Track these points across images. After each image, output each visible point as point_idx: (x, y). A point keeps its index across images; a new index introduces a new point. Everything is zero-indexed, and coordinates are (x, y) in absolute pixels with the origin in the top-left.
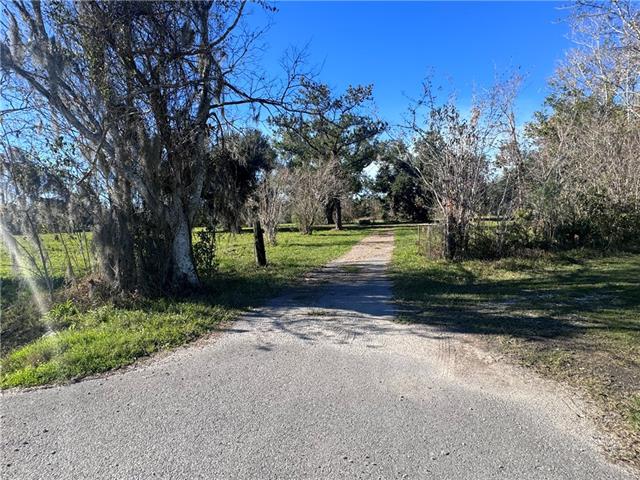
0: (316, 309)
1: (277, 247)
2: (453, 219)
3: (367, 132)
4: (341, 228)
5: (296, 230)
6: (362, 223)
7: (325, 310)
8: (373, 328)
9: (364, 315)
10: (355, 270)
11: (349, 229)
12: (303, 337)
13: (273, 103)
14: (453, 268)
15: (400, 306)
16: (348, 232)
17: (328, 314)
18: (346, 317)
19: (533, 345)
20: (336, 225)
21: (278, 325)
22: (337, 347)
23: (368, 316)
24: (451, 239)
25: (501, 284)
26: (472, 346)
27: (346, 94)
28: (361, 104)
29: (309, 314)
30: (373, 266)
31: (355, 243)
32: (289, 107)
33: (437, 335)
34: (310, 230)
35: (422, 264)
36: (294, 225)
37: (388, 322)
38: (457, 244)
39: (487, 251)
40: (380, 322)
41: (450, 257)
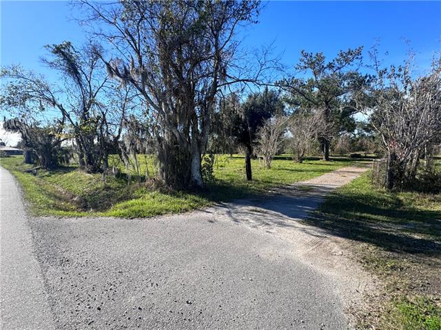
0: (258, 209)
1: (270, 170)
2: (394, 156)
4: (327, 159)
6: (353, 156)
7: (263, 210)
8: (281, 224)
9: (284, 216)
10: (309, 189)
11: (335, 160)
12: (236, 220)
13: (251, 81)
15: (317, 216)
16: (333, 163)
17: (263, 212)
18: (271, 215)
20: (324, 157)
21: (229, 213)
23: (286, 217)
27: (338, 58)
28: (351, 63)
29: (253, 211)
30: (325, 188)
31: (330, 171)
32: (261, 83)
33: (316, 233)
34: (301, 160)
37: (294, 222)
40: (290, 221)
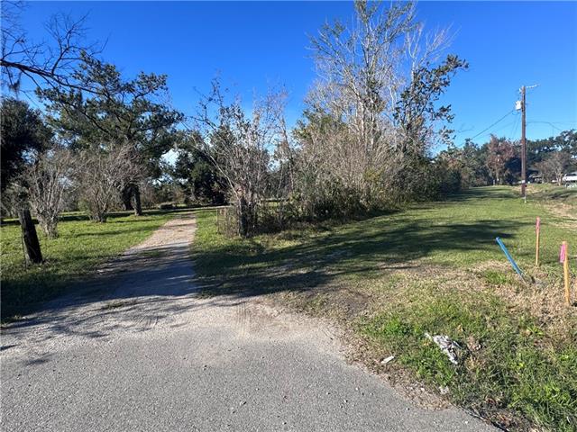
0: (112, 302)
1: (59, 240)
2: (244, 202)
3: (162, 120)
4: (140, 214)
5: (86, 218)
6: (164, 207)
7: (124, 300)
8: (177, 309)
9: (167, 297)
10: (157, 254)
11: (150, 214)
12: (95, 335)
13: (39, 72)
14: (247, 242)
15: (203, 283)
16: (149, 218)
17: (127, 304)
18: (147, 303)
19: (304, 294)
20: (135, 211)
21: (60, 329)
22: (136, 336)
23: (171, 297)
24: (244, 218)
25: (282, 251)
26: (262, 305)
27: (139, 80)
28: (156, 92)
29: (103, 309)
30: (176, 248)
31: (157, 227)
32: (64, 81)
33: (235, 302)
34: (104, 218)
35: (222, 241)
36: (82, 213)
37: (191, 300)
38: (249, 223)
39: (271, 226)
40: (183, 300)
41: (244, 234)
